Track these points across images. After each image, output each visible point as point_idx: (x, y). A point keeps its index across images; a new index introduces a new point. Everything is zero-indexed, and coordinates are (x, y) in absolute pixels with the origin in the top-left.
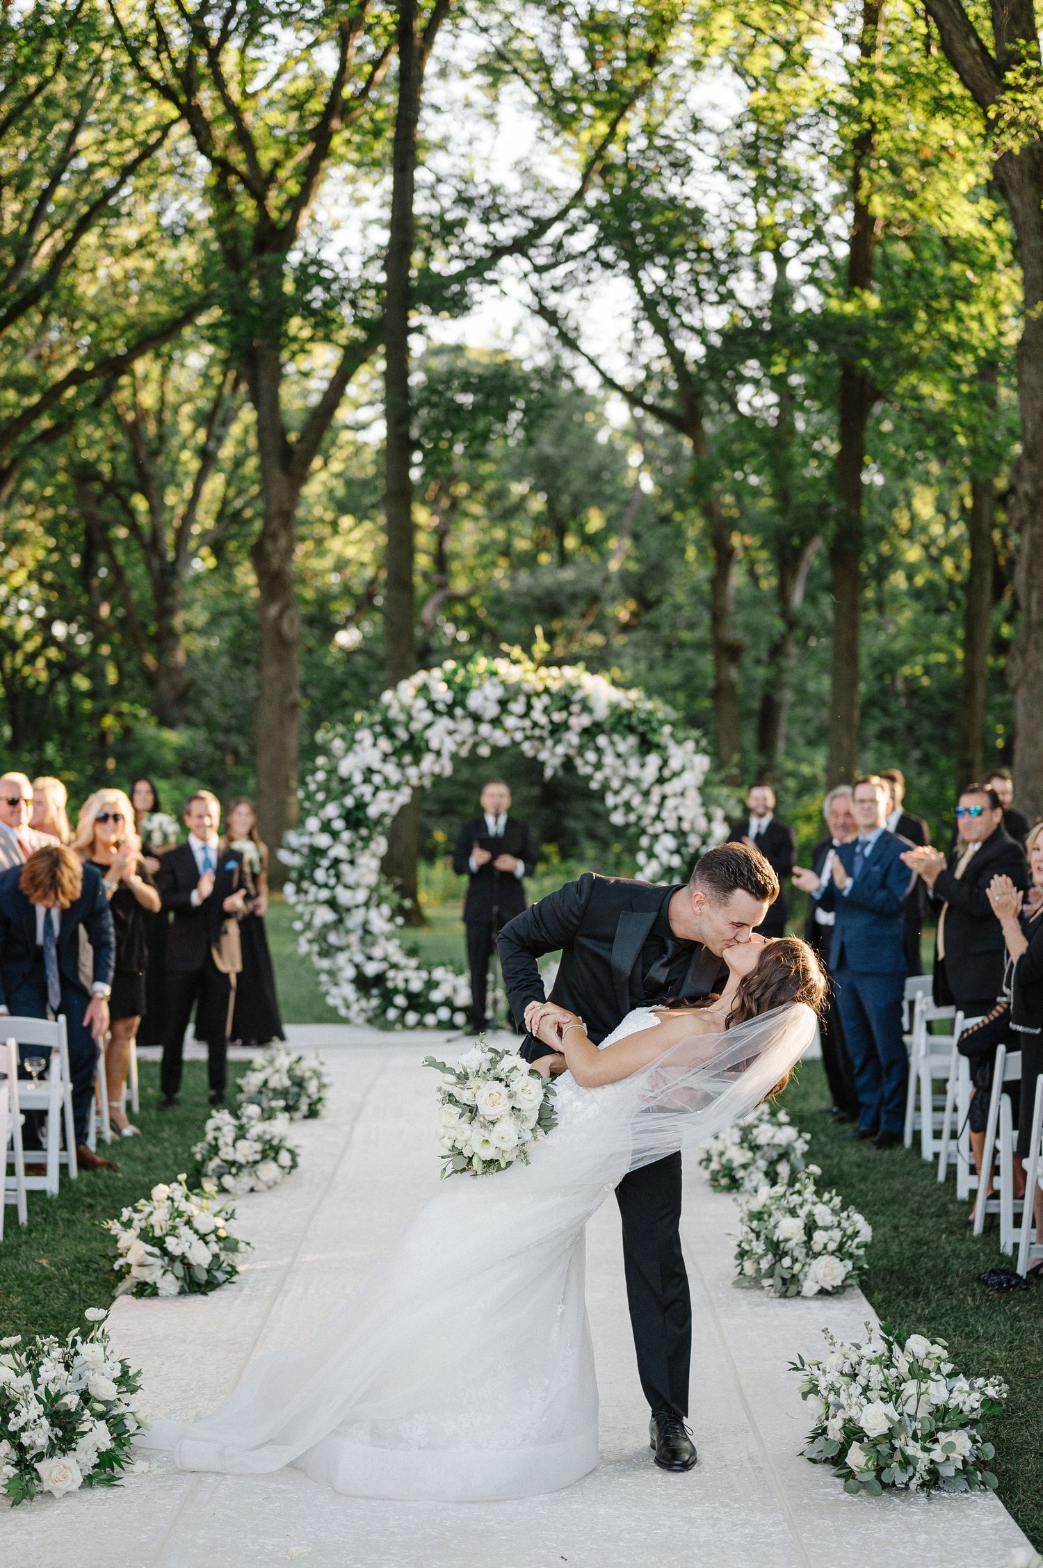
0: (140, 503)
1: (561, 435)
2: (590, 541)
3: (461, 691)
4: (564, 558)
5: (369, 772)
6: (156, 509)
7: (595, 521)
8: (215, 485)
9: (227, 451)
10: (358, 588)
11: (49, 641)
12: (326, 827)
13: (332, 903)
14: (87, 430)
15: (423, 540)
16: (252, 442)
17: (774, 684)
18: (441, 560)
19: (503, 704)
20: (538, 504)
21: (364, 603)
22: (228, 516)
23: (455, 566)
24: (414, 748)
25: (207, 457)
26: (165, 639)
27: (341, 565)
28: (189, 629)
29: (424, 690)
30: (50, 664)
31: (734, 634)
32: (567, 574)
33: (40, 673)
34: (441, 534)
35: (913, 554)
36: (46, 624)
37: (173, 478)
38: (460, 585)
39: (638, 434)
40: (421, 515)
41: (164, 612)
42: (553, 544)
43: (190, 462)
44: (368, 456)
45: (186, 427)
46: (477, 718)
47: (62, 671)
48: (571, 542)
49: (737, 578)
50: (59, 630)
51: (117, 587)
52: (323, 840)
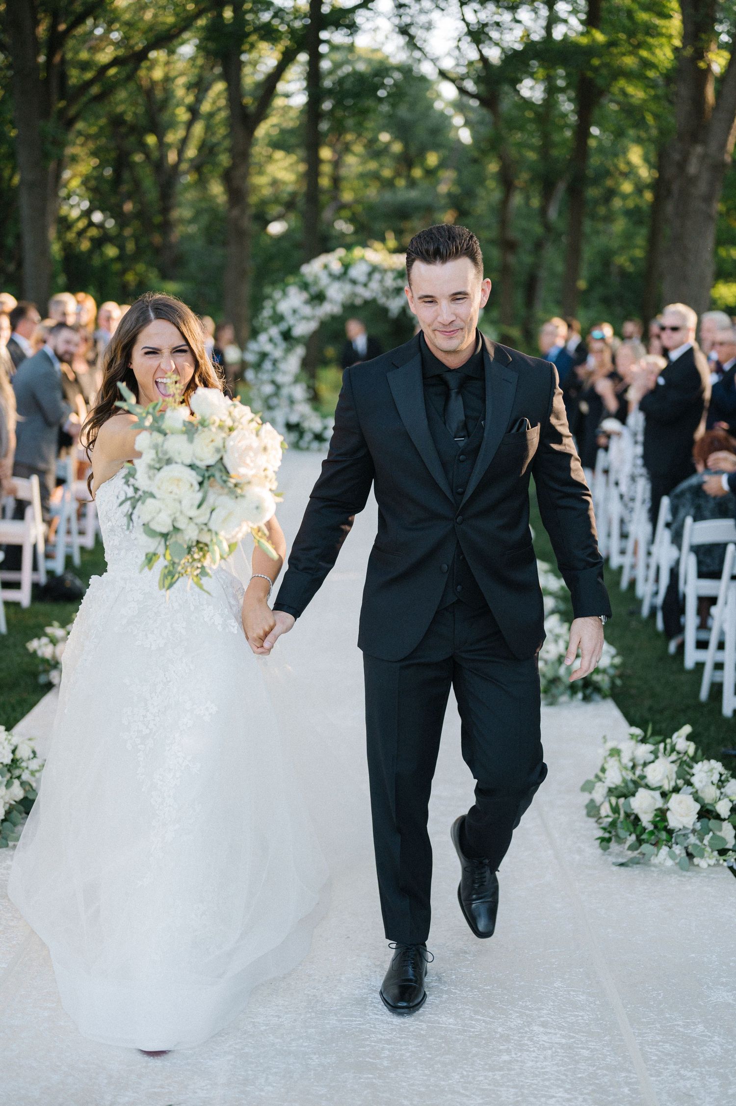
0: (151, 140)
1: (412, 106)
2: (430, 173)
3: (346, 266)
4: (412, 183)
5: (295, 312)
6: (161, 144)
7: (432, 159)
8: (198, 129)
9: (206, 107)
10: (285, 197)
11: (91, 224)
12: (271, 340)
13: (273, 382)
14: (122, 94)
15: (326, 169)
16: (222, 102)
17: (536, 266)
18: (336, 181)
19: (370, 274)
20: (397, 148)
21: (290, 205)
22: (208, 150)
23: (344, 185)
24: (319, 298)
25: (194, 111)
26: (166, 226)
27: (275, 183)
28: (181, 221)
29: (326, 267)
30: (92, 240)
31: (514, 234)
32: (413, 194)
33: (85, 245)
34: (337, 164)
35: (627, 187)
36: (87, 213)
37: (172, 124)
38: (347, 196)
39: (459, 107)
40: (326, 153)
41: (166, 210)
42: (405, 173)
43: (183, 115)
44: (293, 114)
45: (180, 92)
46: (354, 282)
47: (98, 243)
48: (417, 173)
49: (517, 199)
50: (97, 217)
51: (136, 192)
52: (268, 348)
